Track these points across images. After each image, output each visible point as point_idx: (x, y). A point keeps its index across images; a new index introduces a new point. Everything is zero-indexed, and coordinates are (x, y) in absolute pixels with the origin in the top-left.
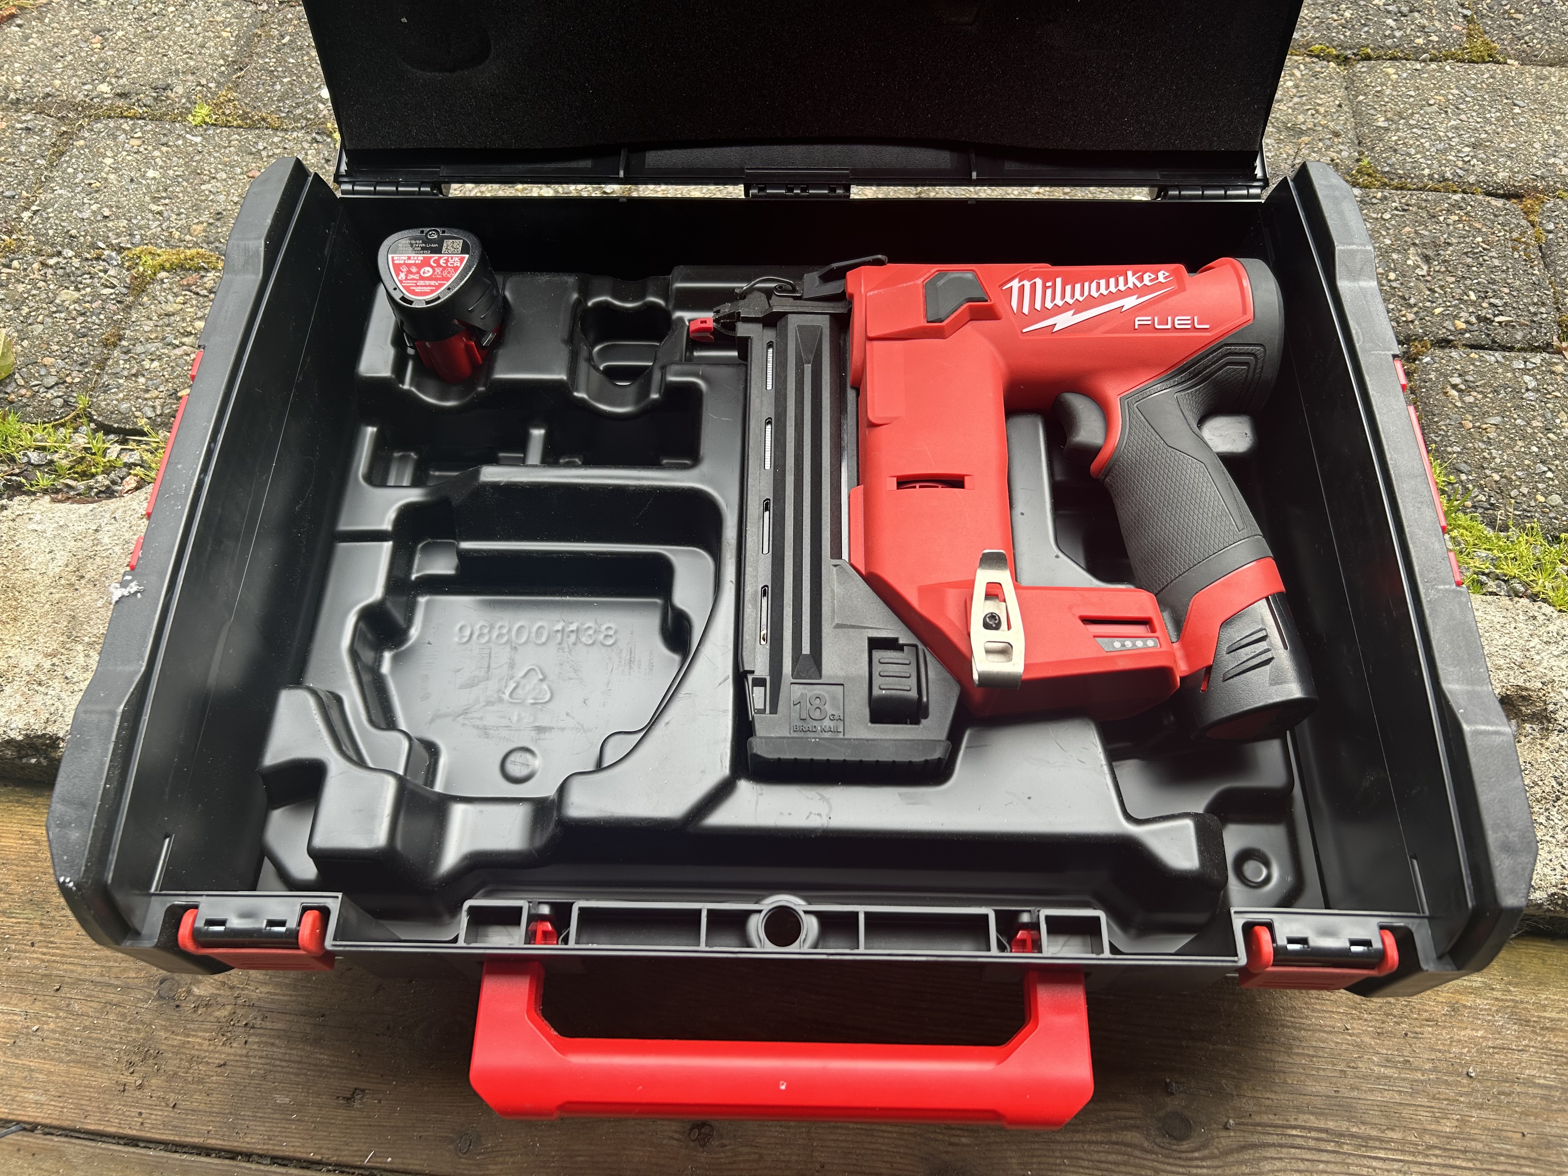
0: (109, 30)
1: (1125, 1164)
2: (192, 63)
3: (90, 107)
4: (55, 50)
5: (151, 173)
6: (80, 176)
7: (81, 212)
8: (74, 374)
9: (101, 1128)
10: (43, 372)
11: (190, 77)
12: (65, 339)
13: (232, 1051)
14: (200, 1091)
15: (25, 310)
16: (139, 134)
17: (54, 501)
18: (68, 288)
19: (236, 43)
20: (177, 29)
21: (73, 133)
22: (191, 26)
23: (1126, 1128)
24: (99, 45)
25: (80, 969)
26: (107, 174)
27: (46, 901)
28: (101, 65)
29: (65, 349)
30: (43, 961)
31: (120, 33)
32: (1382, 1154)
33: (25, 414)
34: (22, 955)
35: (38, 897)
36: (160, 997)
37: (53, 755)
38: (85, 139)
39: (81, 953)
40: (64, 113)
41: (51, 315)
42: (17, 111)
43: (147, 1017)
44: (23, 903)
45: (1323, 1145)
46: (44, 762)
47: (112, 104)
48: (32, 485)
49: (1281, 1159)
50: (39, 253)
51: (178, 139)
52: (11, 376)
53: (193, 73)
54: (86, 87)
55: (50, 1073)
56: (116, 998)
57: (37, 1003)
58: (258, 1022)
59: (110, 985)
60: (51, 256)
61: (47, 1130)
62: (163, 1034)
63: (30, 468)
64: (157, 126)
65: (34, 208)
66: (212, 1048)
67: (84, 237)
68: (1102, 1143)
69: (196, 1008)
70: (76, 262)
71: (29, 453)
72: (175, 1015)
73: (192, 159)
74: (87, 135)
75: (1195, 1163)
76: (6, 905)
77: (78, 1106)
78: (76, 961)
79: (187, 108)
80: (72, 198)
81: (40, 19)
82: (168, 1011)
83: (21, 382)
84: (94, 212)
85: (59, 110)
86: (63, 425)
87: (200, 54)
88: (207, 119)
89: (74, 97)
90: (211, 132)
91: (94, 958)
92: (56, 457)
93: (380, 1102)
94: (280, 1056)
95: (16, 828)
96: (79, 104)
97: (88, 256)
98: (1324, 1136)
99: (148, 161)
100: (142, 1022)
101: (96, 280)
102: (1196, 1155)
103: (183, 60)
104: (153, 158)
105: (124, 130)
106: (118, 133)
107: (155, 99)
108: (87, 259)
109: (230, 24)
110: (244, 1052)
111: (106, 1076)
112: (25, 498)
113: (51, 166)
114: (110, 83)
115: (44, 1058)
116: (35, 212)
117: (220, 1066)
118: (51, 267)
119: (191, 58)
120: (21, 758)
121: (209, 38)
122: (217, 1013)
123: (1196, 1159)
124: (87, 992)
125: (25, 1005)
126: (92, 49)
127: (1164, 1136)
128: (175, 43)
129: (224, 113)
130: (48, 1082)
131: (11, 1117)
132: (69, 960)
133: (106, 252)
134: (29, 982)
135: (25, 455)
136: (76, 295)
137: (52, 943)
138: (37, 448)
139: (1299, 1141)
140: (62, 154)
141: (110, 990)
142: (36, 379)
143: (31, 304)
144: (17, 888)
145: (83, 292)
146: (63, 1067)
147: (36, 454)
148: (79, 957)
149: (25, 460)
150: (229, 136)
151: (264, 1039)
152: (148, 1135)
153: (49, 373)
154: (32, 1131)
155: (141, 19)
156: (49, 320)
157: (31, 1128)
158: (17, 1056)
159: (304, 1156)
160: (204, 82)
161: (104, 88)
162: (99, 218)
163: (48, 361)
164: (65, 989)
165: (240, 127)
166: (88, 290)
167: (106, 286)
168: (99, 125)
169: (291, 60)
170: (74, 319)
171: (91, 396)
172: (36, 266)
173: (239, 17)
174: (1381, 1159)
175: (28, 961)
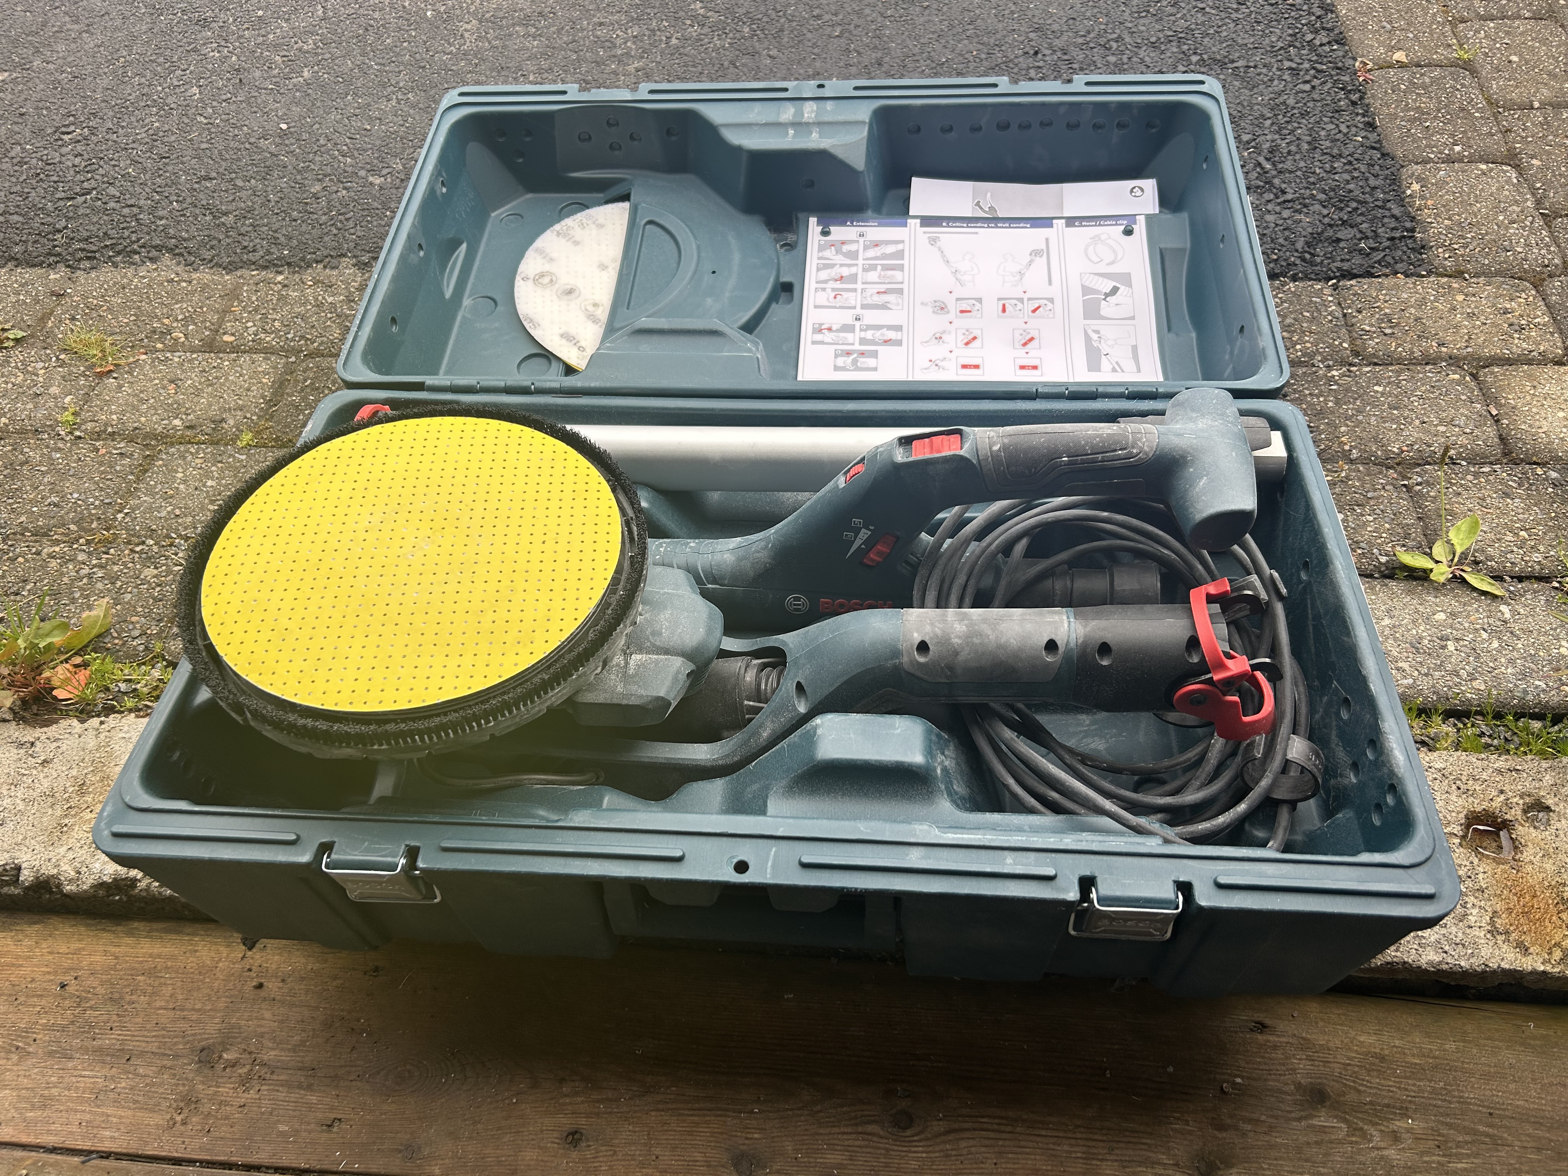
0: (181, 380)
1: (866, 1147)
2: (241, 402)
3: (167, 436)
4: (141, 395)
5: (210, 483)
6: (159, 486)
7: (159, 512)
8: (153, 628)
9: (156, 1153)
10: (131, 627)
11: (239, 413)
12: (147, 604)
13: (249, 1096)
14: (226, 1125)
15: (119, 584)
16: (202, 455)
17: (137, 717)
18: (149, 567)
19: (272, 387)
20: (230, 378)
21: (154, 456)
22: (241, 375)
23: (869, 1123)
24: (173, 391)
25: (144, 1044)
26: (179, 484)
27: (122, 998)
28: (175, 406)
29: (146, 610)
30: (118, 1040)
31: (189, 382)
32: (1044, 1133)
33: (118, 657)
34: (104, 1036)
35: (116, 996)
36: (200, 1061)
37: (131, 893)
38: (162, 460)
39: (146, 1033)
40: (148, 442)
41: (137, 587)
42: (113, 440)
43: (191, 1076)
44: (106, 1000)
45: (1003, 1128)
46: (125, 898)
47: (182, 434)
48: (121, 707)
49: (973, 1138)
50: (129, 543)
51: (229, 458)
52: (108, 631)
53: (241, 410)
54: (164, 422)
55: (121, 1117)
56: (169, 1063)
57: (114, 1069)
58: (268, 1076)
59: (165, 1055)
60: (138, 545)
61: (118, 1157)
62: (201, 1087)
63: (120, 695)
64: (215, 449)
65: (126, 511)
66: (235, 1095)
67: (162, 530)
68: (851, 1133)
69: (225, 1068)
70: (155, 549)
71: (120, 685)
72: (210, 1073)
73: (239, 472)
74: (164, 457)
75: (914, 1144)
76: (93, 1002)
77: (140, 1139)
78: (142, 1039)
79: (236, 435)
80: (153, 503)
81: (130, 373)
82: (206, 1071)
83: (115, 635)
84: (168, 512)
85: (144, 439)
86: (144, 664)
87: (247, 395)
88: (250, 443)
89: (155, 430)
90: (252, 451)
91: (154, 1036)
92: (138, 686)
93: (351, 1126)
94: (282, 1098)
95: (101, 948)
96: (158, 434)
97: (164, 544)
98: (1004, 1121)
99: (208, 475)
100: (187, 1079)
101: (170, 561)
102: (915, 1138)
103: (235, 400)
104: (212, 472)
105: (191, 453)
106: (187, 455)
107: (213, 429)
108: (163, 546)
109: (268, 373)
110: (257, 1096)
111: (160, 1117)
112: (116, 715)
113: (138, 480)
114: (182, 419)
115: (118, 1107)
116: (126, 514)
117: (240, 1107)
118: (137, 552)
119: (239, 399)
120: (109, 896)
121: (253, 384)
122: (240, 1071)
123: (915, 1141)
124: (149, 1060)
125: (104, 1072)
126: (169, 394)
127: (894, 1127)
128: (228, 388)
129: (262, 438)
130: (121, 1123)
131: (93, 1148)
132: (137, 1038)
133: (177, 541)
134: (107, 1055)
135: (116, 685)
136: (156, 572)
137: (125, 1027)
138: (125, 681)
139: (986, 1126)
140: (146, 471)
141: (165, 1058)
142: (126, 632)
143: (123, 579)
144: (100, 990)
145: (160, 570)
146: (130, 1113)
147: (124, 684)
148: (143, 1036)
149: (117, 689)
150: (266, 453)
151: (271, 1087)
152: (189, 1156)
153: (135, 628)
154: (107, 1158)
155: (204, 371)
156: (136, 590)
157: (106, 1155)
158: (98, 1107)
159: (297, 1165)
160: (249, 415)
161: (177, 422)
162: (172, 516)
163: (134, 619)
164: (132, 1059)
165: (273, 447)
166: (164, 568)
167: (177, 565)
168: (173, 450)
169: (312, 398)
170: (153, 589)
171: (164, 642)
172: (127, 552)
173: (275, 368)
174: (1043, 1136)
175: (107, 1041)
